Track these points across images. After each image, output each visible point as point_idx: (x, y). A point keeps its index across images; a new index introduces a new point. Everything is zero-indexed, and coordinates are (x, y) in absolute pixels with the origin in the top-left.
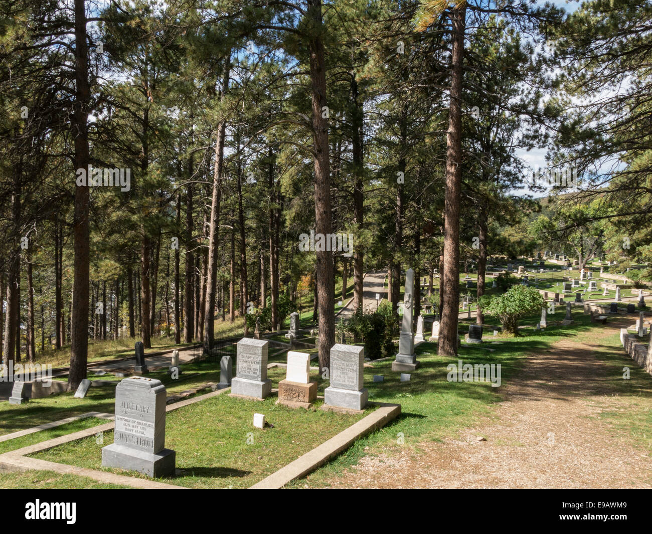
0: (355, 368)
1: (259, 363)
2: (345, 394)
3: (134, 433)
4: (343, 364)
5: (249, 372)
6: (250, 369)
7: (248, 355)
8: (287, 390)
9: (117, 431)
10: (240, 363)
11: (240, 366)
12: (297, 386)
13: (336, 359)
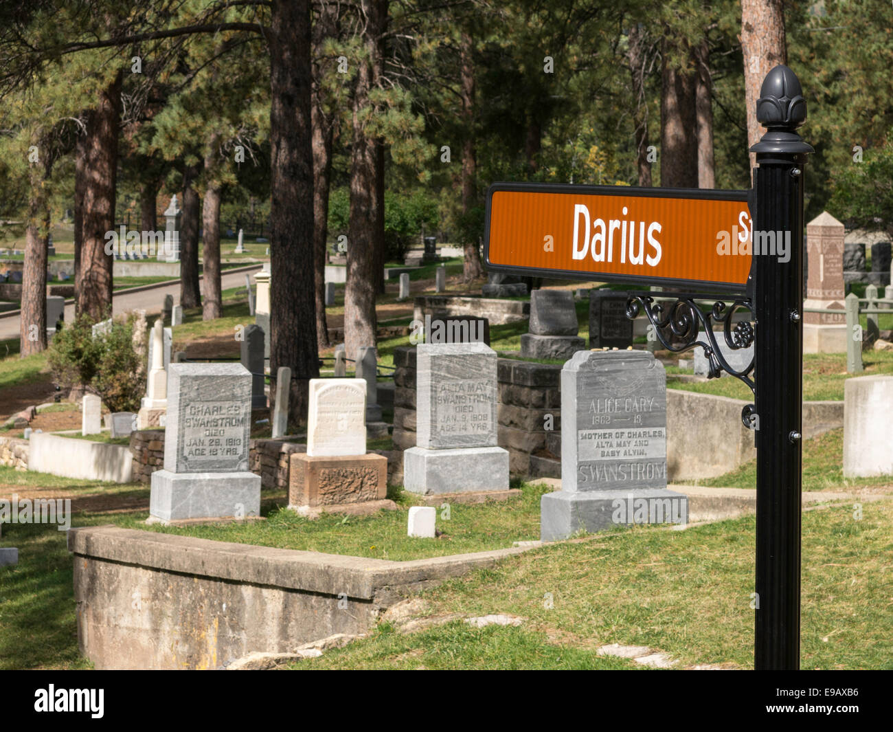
0: (488, 393)
1: (242, 422)
2: (475, 460)
3: (622, 457)
4: (461, 386)
5: (214, 453)
6: (218, 443)
7: (211, 405)
8: (329, 479)
9: (580, 465)
10: (187, 431)
11: (187, 440)
12: (357, 463)
13: (444, 378)
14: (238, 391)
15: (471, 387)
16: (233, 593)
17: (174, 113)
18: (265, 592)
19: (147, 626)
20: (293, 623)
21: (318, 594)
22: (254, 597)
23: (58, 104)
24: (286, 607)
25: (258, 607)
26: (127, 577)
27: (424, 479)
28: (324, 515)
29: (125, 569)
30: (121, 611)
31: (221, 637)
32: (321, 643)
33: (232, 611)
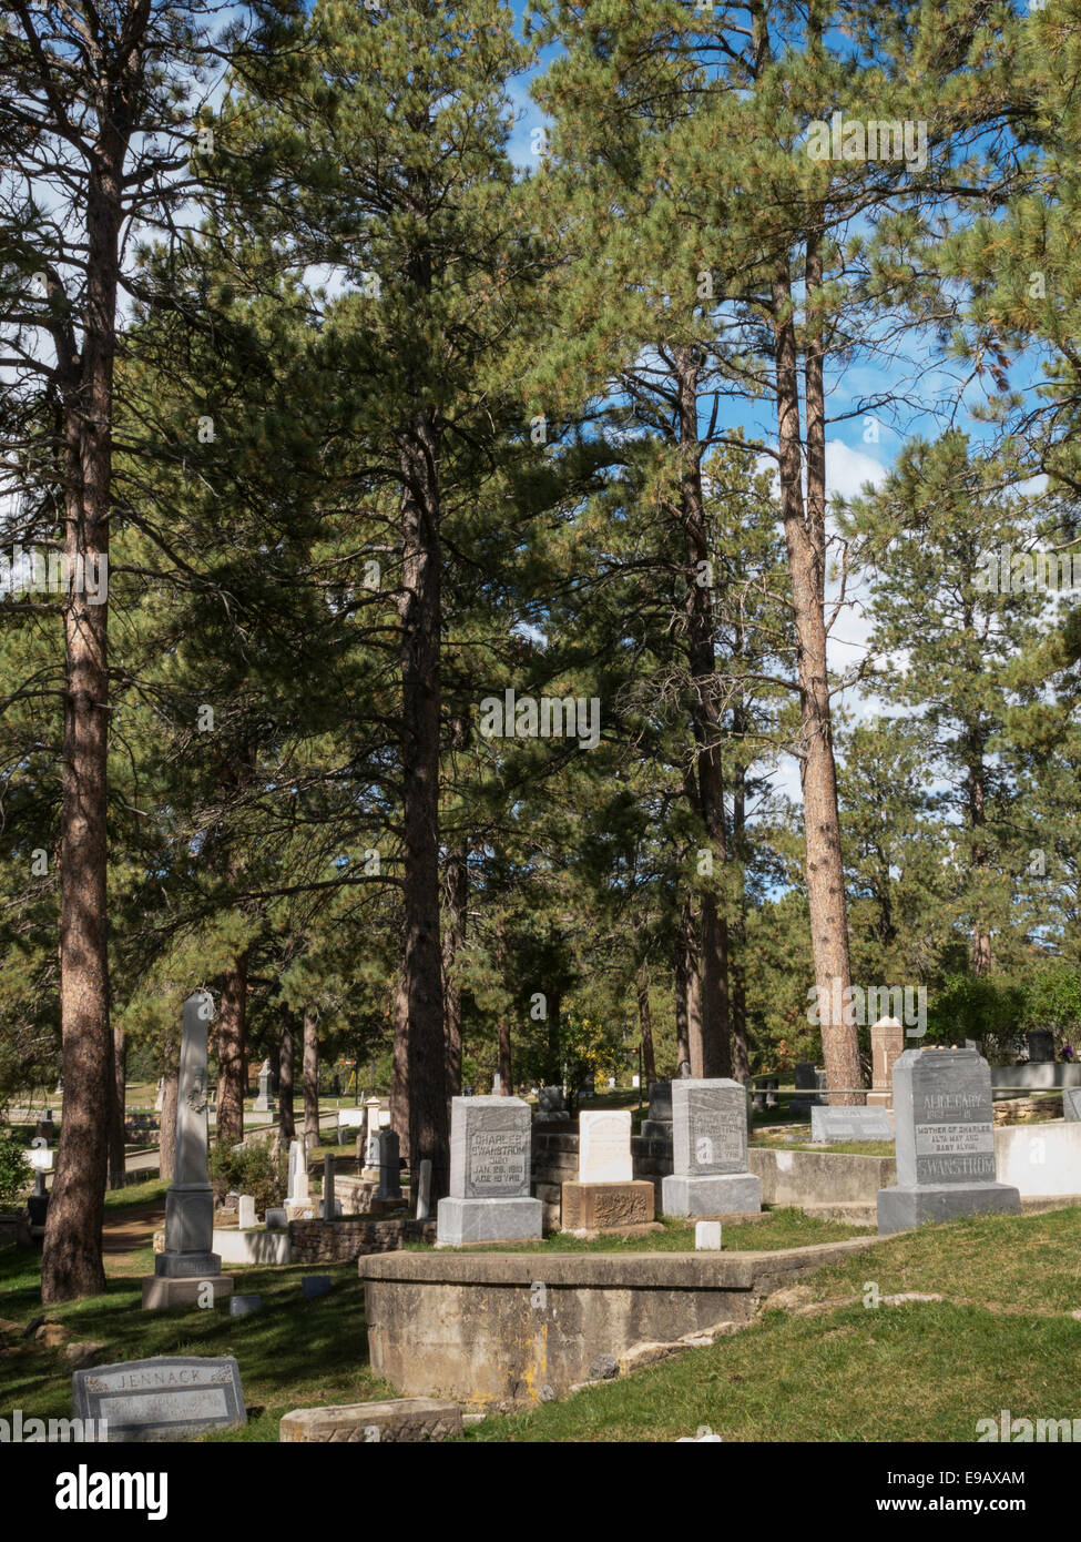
0: (738, 1122)
1: (524, 1150)
2: (730, 1184)
3: (955, 1151)
4: (715, 1118)
5: (498, 1179)
6: (502, 1170)
7: (495, 1134)
8: (604, 1203)
9: (919, 1158)
10: (474, 1159)
11: (474, 1166)
12: (627, 1188)
13: (700, 1109)
14: (518, 1121)
15: (724, 1118)
16: (565, 1297)
17: (298, 973)
18: (607, 1293)
19: (458, 1340)
20: (646, 1321)
21: (677, 1289)
22: (594, 1299)
23: (201, 968)
24: (635, 1305)
25: (599, 1308)
26: (430, 1295)
27: (687, 1202)
28: (602, 1237)
29: (429, 1287)
30: (423, 1328)
31: (553, 1345)
32: (710, 1331)
33: (564, 1316)
